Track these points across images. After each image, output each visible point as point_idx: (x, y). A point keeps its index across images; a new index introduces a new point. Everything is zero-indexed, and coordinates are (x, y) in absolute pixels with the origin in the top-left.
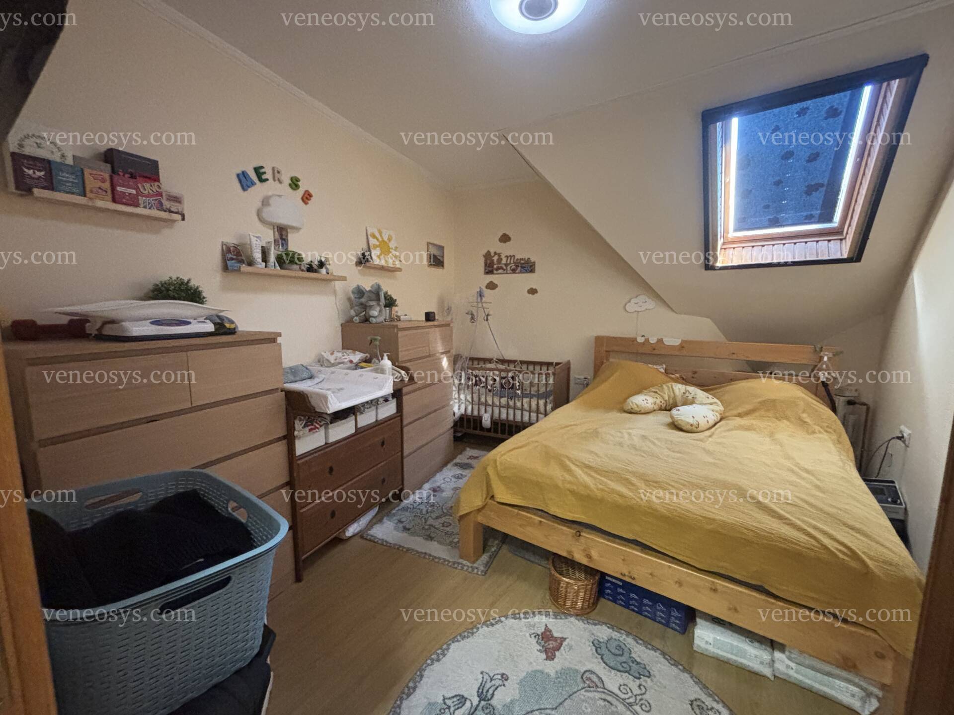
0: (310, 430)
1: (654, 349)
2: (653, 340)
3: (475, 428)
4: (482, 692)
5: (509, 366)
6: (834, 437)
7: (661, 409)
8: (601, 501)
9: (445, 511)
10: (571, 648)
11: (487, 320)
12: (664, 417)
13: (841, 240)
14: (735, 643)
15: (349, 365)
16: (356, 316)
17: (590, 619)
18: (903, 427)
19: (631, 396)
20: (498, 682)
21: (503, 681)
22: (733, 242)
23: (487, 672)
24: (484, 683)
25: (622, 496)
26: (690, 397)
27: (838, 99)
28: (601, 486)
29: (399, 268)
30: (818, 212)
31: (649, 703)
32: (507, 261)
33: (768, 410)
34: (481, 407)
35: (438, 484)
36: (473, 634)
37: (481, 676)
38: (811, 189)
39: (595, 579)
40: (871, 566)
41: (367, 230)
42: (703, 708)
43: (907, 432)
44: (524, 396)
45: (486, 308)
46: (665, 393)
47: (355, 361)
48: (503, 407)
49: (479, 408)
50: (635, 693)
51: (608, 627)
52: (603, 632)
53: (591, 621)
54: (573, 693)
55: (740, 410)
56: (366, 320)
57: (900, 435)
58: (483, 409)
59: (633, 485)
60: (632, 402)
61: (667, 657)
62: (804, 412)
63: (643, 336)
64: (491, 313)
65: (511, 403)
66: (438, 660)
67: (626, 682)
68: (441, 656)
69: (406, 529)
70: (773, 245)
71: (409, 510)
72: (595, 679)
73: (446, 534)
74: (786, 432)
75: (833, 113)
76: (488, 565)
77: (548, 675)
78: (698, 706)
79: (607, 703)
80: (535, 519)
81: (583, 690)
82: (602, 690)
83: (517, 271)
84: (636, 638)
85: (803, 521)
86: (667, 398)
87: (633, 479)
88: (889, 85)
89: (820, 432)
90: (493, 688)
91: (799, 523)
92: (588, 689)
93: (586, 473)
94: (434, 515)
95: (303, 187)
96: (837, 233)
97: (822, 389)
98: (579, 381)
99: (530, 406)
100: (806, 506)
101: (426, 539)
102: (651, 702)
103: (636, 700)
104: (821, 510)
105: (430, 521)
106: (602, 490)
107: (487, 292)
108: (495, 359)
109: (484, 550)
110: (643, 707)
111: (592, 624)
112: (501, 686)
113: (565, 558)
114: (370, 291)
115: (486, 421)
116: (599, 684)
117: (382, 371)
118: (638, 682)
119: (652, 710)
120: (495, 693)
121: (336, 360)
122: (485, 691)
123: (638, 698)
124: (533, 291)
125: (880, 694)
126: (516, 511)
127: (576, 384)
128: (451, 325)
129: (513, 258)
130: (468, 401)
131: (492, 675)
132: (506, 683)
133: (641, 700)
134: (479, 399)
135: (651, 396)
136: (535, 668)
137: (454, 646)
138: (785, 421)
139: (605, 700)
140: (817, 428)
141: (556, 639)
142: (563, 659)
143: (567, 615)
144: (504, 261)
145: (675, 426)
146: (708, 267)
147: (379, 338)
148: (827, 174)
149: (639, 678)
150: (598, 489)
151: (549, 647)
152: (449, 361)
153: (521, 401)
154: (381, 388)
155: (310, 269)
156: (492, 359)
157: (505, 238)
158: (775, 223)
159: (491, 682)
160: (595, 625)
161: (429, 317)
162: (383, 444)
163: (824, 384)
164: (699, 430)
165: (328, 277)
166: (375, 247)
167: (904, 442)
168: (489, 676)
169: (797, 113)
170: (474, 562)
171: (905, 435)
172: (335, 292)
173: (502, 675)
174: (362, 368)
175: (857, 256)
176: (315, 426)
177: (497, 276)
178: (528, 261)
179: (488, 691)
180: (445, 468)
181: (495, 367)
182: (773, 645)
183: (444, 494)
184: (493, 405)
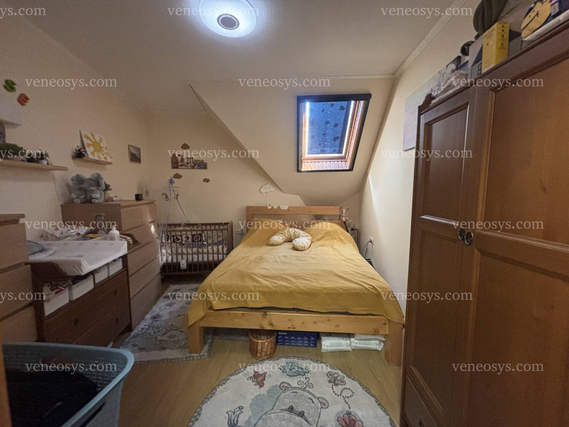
0: (56, 293)
1: (276, 212)
2: (275, 207)
3: (175, 271)
4: (231, 422)
5: (193, 228)
6: (352, 244)
7: (285, 242)
8: (275, 292)
9: (168, 328)
10: (270, 376)
11: (177, 198)
12: (289, 245)
13: (345, 161)
14: (337, 342)
15: (76, 237)
16: (78, 198)
17: (275, 358)
18: (371, 237)
19: (272, 237)
20: (238, 413)
21: (241, 410)
22: (307, 159)
23: (230, 410)
24: (230, 417)
25: (285, 287)
26: (297, 234)
27: (344, 104)
28: (274, 285)
29: (110, 162)
30: (338, 149)
31: (312, 384)
32: (188, 161)
33: (328, 236)
34: (178, 256)
35: (157, 313)
36: (214, 394)
37: (227, 415)
38: (336, 139)
39: (275, 335)
40: (380, 291)
41: (81, 133)
42: (332, 375)
43: (372, 239)
44: (208, 245)
45: (176, 191)
46: (286, 233)
47: (82, 233)
48: (194, 254)
49: (177, 257)
50: (305, 382)
51: (285, 358)
52: (283, 362)
53: (275, 359)
54: (278, 397)
55: (318, 238)
56: (89, 201)
57: (370, 240)
58: (180, 257)
59: (289, 280)
60: (273, 240)
61: (313, 360)
62: (341, 235)
63: (270, 205)
64: (180, 194)
65: (200, 250)
66: (197, 420)
67: (300, 379)
68: (198, 417)
69: (141, 349)
70: (323, 162)
71: (139, 336)
72: (286, 385)
73: (174, 342)
74: (337, 245)
75: (342, 108)
76: (209, 351)
77: (263, 395)
78: (330, 375)
79: (295, 393)
80: (239, 313)
81: (282, 393)
82: (291, 388)
83: (195, 168)
84: (298, 358)
85: (356, 279)
86: (287, 236)
87: (289, 278)
88: (359, 102)
89: (348, 243)
90: (236, 417)
91: (355, 281)
92: (284, 391)
93: (265, 280)
94: (160, 334)
95: (19, 90)
96: (343, 158)
97: (344, 225)
98: (238, 232)
99: (213, 250)
100: (355, 274)
101: (160, 350)
102: (312, 383)
103: (306, 385)
104: (360, 274)
105: (159, 338)
106: (276, 287)
107: (175, 180)
108: (183, 224)
109: (205, 343)
110: (310, 387)
111: (276, 360)
112: (240, 413)
113: (259, 330)
114: (90, 179)
115: (183, 264)
116: (289, 387)
117: (112, 239)
118: (304, 377)
119: (314, 386)
120: (239, 419)
121: (62, 234)
122: (232, 421)
123: (307, 384)
124: (206, 180)
125: (384, 339)
126: (227, 312)
127: (236, 234)
128: (155, 203)
129: (192, 159)
130: (169, 254)
131: (233, 411)
132: (242, 410)
133: (308, 384)
134: (177, 251)
135: (280, 236)
136: (256, 395)
137: (204, 407)
138: (335, 240)
139: (293, 392)
140: (346, 241)
141: (261, 375)
142: (268, 384)
143: (263, 360)
144: (186, 161)
145: (295, 249)
146: (299, 171)
147: (104, 214)
148: (340, 133)
149: (305, 375)
150: (273, 287)
151: (259, 380)
152: (154, 227)
153: (207, 248)
154: (118, 251)
155: (31, 160)
156: (181, 224)
157: (185, 147)
158: (323, 152)
159: (234, 414)
160: (278, 359)
161: (138, 197)
162: (115, 293)
163: (345, 222)
164: (306, 249)
165: (49, 167)
166: (89, 145)
167: (372, 243)
168: (232, 412)
169: (330, 105)
170: (200, 352)
171: (372, 240)
172: (54, 179)
173: (239, 408)
174: (91, 238)
175: (351, 169)
176: (60, 289)
177: (180, 170)
178: (202, 162)
179: (234, 420)
180: (158, 301)
181: (183, 229)
182: (349, 335)
183: (163, 318)
184: (187, 254)
